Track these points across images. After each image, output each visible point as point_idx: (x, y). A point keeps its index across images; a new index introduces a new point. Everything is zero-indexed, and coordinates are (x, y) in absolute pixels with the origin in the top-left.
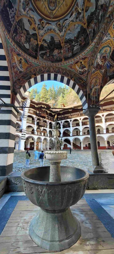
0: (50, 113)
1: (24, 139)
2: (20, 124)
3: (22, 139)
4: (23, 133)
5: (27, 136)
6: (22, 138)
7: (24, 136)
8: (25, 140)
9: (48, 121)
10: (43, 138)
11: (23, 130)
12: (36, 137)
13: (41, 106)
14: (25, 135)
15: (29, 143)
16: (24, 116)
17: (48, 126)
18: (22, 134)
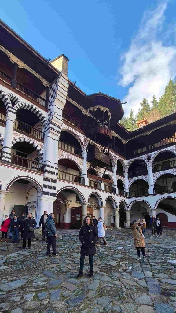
0: (117, 137)
1: (53, 195)
2: (38, 148)
3: (47, 193)
4: (47, 175)
5: (60, 185)
6: (45, 190)
7: (53, 184)
8: (55, 198)
9: (115, 157)
10: (104, 196)
11: (49, 166)
12: (86, 192)
13: (99, 109)
14: (54, 181)
15: (68, 209)
16: (51, 126)
17: (115, 169)
18: (46, 179)
